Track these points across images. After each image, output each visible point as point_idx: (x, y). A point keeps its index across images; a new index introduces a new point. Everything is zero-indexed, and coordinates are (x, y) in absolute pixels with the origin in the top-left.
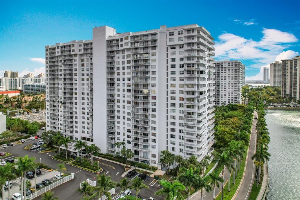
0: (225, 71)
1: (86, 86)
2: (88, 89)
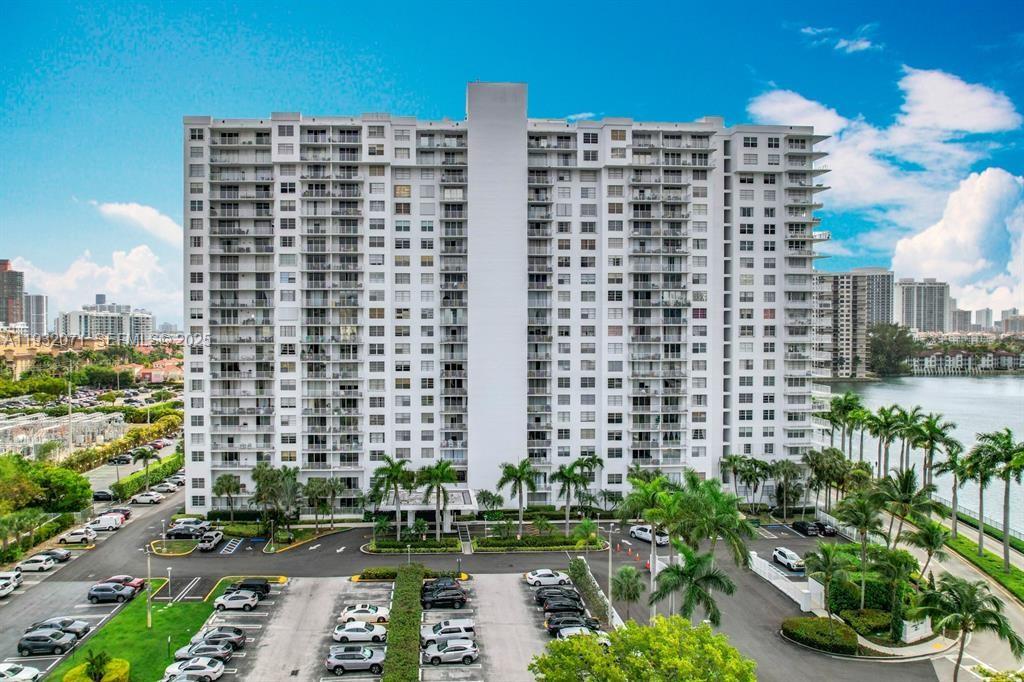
1: (416, 285)
2: (426, 294)
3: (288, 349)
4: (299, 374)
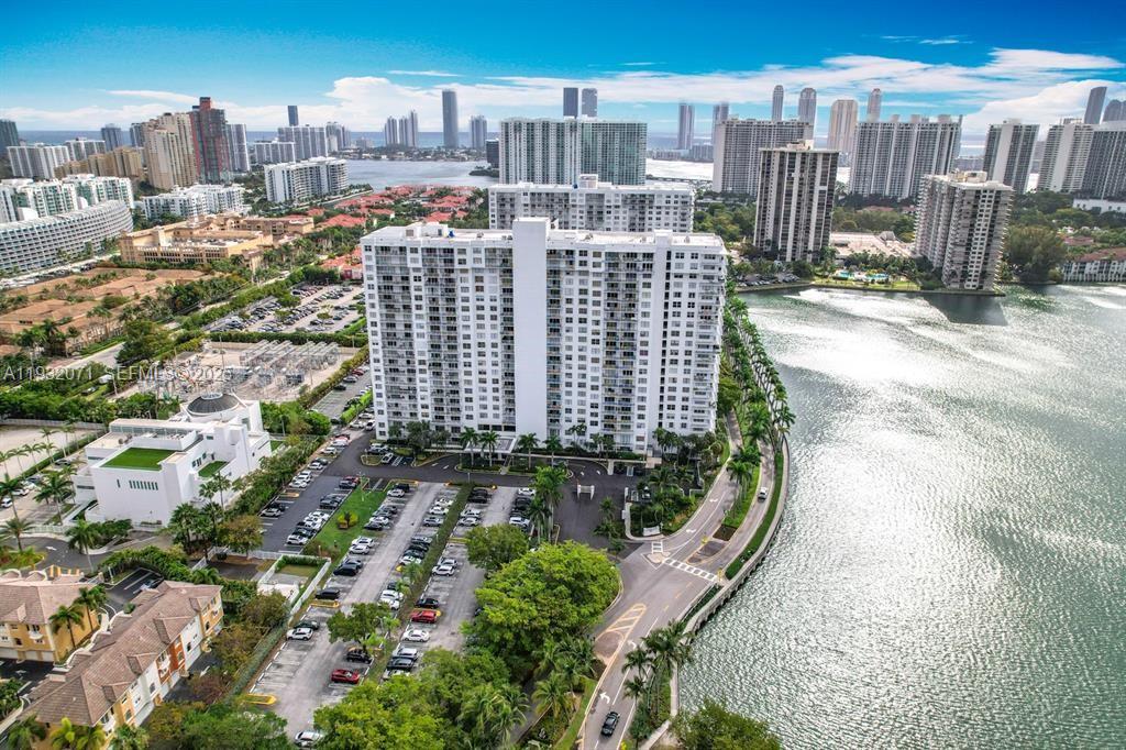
0: (659, 216)
1: (488, 331)
2: (494, 336)
3: (422, 362)
4: (428, 375)
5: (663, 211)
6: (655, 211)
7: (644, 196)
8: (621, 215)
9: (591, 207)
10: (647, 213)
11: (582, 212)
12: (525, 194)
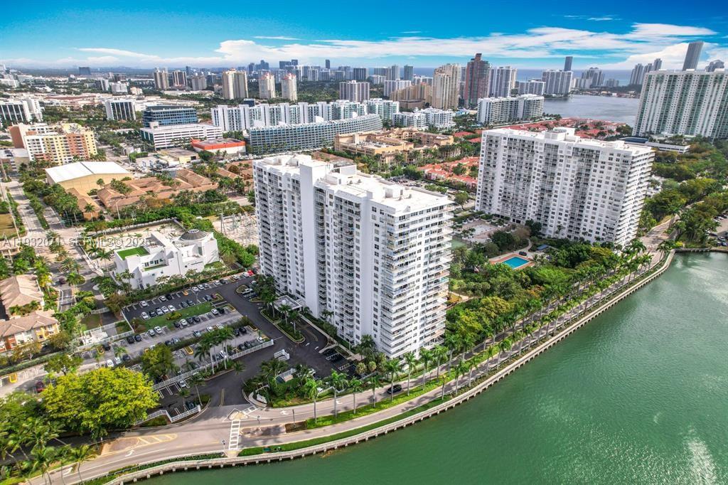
0: (602, 170)
5: (607, 166)
6: (599, 165)
7: (593, 151)
8: (572, 164)
9: (549, 154)
10: (593, 166)
11: (541, 157)
12: (505, 138)
